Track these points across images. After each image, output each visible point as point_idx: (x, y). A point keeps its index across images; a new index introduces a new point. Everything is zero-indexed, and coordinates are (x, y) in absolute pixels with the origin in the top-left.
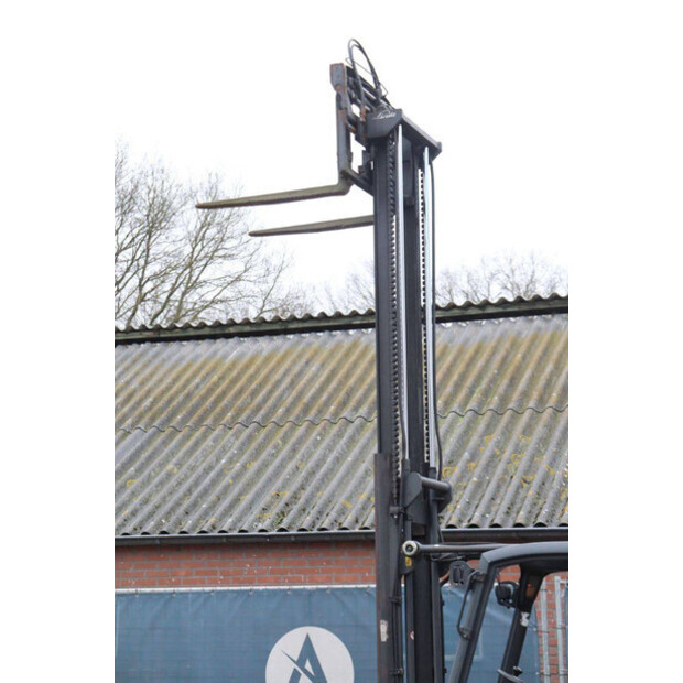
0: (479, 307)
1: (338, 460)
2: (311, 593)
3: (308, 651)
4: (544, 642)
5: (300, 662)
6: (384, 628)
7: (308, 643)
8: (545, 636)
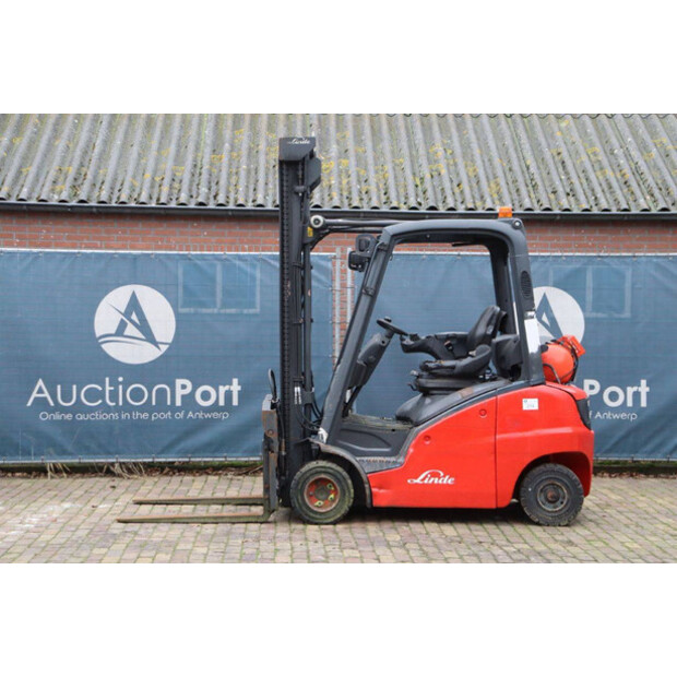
2: (135, 257)
3: (134, 305)
4: (337, 298)
5: (127, 314)
8: (337, 294)
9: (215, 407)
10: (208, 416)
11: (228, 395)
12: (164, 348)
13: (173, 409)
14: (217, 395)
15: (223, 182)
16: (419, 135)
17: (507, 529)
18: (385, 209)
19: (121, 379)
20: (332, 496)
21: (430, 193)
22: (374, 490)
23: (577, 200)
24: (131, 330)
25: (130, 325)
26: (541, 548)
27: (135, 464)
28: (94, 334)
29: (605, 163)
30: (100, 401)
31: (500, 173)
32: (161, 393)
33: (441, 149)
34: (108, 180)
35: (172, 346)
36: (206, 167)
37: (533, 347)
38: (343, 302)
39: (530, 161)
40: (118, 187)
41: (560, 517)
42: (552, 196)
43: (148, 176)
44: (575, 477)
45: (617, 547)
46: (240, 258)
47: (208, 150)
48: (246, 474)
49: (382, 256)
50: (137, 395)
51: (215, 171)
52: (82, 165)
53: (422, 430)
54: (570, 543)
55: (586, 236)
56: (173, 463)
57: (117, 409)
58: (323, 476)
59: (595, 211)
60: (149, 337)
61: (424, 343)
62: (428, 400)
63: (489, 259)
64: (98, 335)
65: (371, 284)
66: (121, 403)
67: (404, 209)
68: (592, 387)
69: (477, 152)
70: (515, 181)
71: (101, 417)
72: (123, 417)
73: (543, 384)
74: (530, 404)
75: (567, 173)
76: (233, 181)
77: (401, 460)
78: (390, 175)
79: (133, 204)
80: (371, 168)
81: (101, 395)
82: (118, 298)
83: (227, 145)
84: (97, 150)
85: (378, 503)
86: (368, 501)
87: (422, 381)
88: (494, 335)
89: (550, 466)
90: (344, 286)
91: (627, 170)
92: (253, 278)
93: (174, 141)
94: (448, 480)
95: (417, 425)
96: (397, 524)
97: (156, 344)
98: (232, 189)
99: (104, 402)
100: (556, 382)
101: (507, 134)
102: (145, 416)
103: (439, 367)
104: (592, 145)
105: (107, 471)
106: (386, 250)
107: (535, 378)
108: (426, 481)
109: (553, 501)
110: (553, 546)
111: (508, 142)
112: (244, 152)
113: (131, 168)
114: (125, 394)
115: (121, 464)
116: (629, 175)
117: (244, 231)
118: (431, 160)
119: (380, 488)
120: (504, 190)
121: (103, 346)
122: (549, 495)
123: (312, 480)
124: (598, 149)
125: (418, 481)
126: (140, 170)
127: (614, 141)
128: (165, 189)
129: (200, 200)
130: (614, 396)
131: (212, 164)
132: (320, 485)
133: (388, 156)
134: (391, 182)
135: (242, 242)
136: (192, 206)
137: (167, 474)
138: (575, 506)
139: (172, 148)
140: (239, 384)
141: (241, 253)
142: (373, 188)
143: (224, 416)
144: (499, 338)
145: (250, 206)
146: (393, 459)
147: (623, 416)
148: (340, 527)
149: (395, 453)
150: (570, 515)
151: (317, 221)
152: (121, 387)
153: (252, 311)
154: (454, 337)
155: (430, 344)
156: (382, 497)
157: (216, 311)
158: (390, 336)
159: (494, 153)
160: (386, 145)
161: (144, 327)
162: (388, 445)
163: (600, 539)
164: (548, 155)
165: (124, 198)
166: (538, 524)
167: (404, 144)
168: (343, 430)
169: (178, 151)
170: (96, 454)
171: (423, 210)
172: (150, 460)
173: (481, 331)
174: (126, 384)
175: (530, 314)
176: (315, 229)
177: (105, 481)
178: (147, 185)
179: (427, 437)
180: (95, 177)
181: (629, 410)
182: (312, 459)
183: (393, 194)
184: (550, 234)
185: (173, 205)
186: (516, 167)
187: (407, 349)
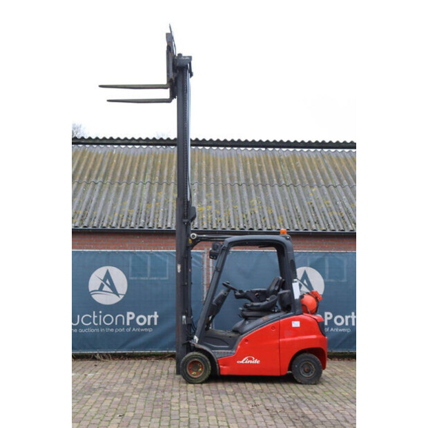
0: (137, 140)
1: (98, 199)
2: (109, 253)
3: (108, 276)
5: (104, 280)
6: (179, 267)
7: (108, 272)
9: (146, 326)
10: (142, 330)
11: (152, 320)
12: (122, 297)
13: (126, 327)
14: (147, 320)
15: (152, 217)
16: (245, 194)
17: (286, 386)
18: (228, 229)
19: (100, 312)
20: (200, 369)
21: (250, 222)
22: (221, 366)
23: (320, 226)
24: (106, 288)
25: (106, 286)
26: (301, 395)
27: (107, 354)
28: (88, 290)
29: (333, 208)
30: (90, 323)
31: (283, 212)
32: (120, 319)
33: (255, 201)
34: (98, 216)
35: (125, 296)
36: (144, 210)
37: (297, 296)
38: (208, 274)
39: (298, 207)
40: (102, 220)
41: (311, 380)
42: (308, 224)
43: (116, 214)
44: (318, 360)
45: (337, 394)
46: (159, 253)
47: (145, 202)
48: (161, 359)
49: (224, 252)
50: (108, 320)
51: (148, 212)
52: (86, 210)
53: (244, 337)
54: (316, 393)
55: (324, 243)
56: (125, 353)
57: (99, 327)
58: (196, 360)
59: (328, 231)
60: (115, 292)
61: (246, 294)
62: (247, 322)
63: (276, 254)
64: (90, 290)
65: (219, 266)
66: (100, 324)
67: (237, 229)
68: (328, 316)
69: (273, 203)
70: (290, 216)
71: (91, 331)
72: (101, 330)
73: (302, 314)
74: (296, 324)
75: (315, 213)
76: (156, 216)
77: (234, 352)
78: (231, 213)
79: (109, 228)
80: (222, 210)
81: (91, 320)
82: (100, 273)
83: (154, 199)
84: (93, 203)
85: (222, 373)
86: (218, 372)
87: (244, 313)
88: (278, 290)
89: (306, 355)
90: (208, 266)
91: (343, 212)
92: (166, 263)
93: (129, 198)
94: (257, 362)
95: (242, 334)
96: (232, 384)
97: (118, 295)
98: (156, 220)
99: (93, 323)
100: (308, 313)
101: (287, 194)
102: (112, 330)
103: (252, 306)
104: (327, 200)
105: (93, 358)
106: (226, 250)
107: (298, 311)
108: (246, 362)
109: (308, 372)
110: (307, 394)
111: (287, 198)
112: (162, 203)
113: (109, 211)
114: (102, 319)
115: (100, 354)
116: (344, 214)
117: (162, 240)
118: (251, 206)
119: (224, 365)
120: (285, 221)
121: (93, 296)
122: (306, 369)
123: (191, 361)
124: (330, 202)
125: (242, 362)
126: (113, 211)
127: (337, 198)
128: (124, 221)
129: (141, 225)
130: (339, 320)
131: (147, 209)
132: (195, 364)
133: (231, 204)
134: (232, 217)
135: (161, 245)
136: (137, 228)
137: (122, 359)
138: (318, 374)
139: (128, 202)
140: (158, 314)
141: (159, 251)
142: (223, 220)
143: (150, 330)
144: (281, 292)
145: (164, 228)
146: (230, 351)
147: (344, 330)
148: (204, 385)
149: (231, 348)
150: (316, 379)
151: (193, 236)
152: (100, 316)
153: (165, 278)
154: (260, 291)
155: (249, 295)
156: (225, 370)
157: (147, 279)
158: (229, 291)
159: (281, 203)
160: (230, 199)
161: (112, 287)
162: (228, 344)
163: (330, 391)
164: (306, 204)
165: (105, 225)
166: (301, 383)
167: (238, 199)
168: (206, 337)
169: (131, 203)
170: (88, 349)
171: (247, 230)
172: (114, 352)
173: (272, 288)
174: (103, 315)
175: (295, 280)
176: (192, 240)
177: (92, 363)
178: (116, 219)
179: (246, 340)
180: (92, 215)
181: (346, 327)
182: (191, 351)
183: (232, 223)
184: (307, 242)
185: (128, 228)
186: (291, 210)
187: (237, 297)
